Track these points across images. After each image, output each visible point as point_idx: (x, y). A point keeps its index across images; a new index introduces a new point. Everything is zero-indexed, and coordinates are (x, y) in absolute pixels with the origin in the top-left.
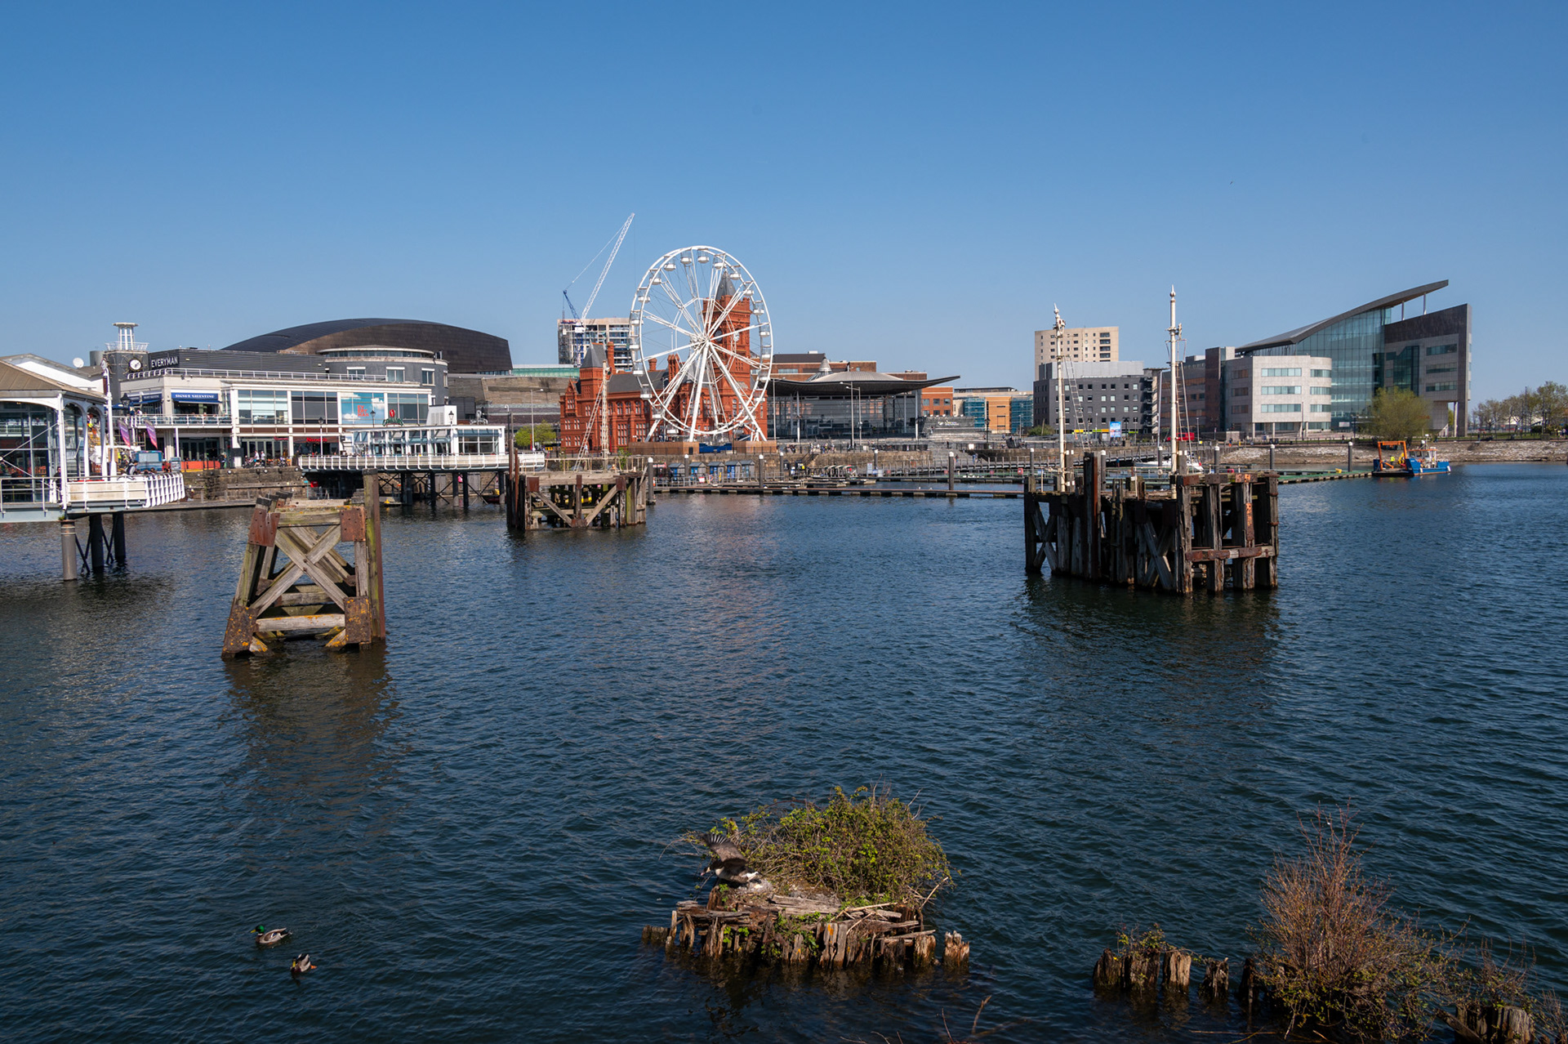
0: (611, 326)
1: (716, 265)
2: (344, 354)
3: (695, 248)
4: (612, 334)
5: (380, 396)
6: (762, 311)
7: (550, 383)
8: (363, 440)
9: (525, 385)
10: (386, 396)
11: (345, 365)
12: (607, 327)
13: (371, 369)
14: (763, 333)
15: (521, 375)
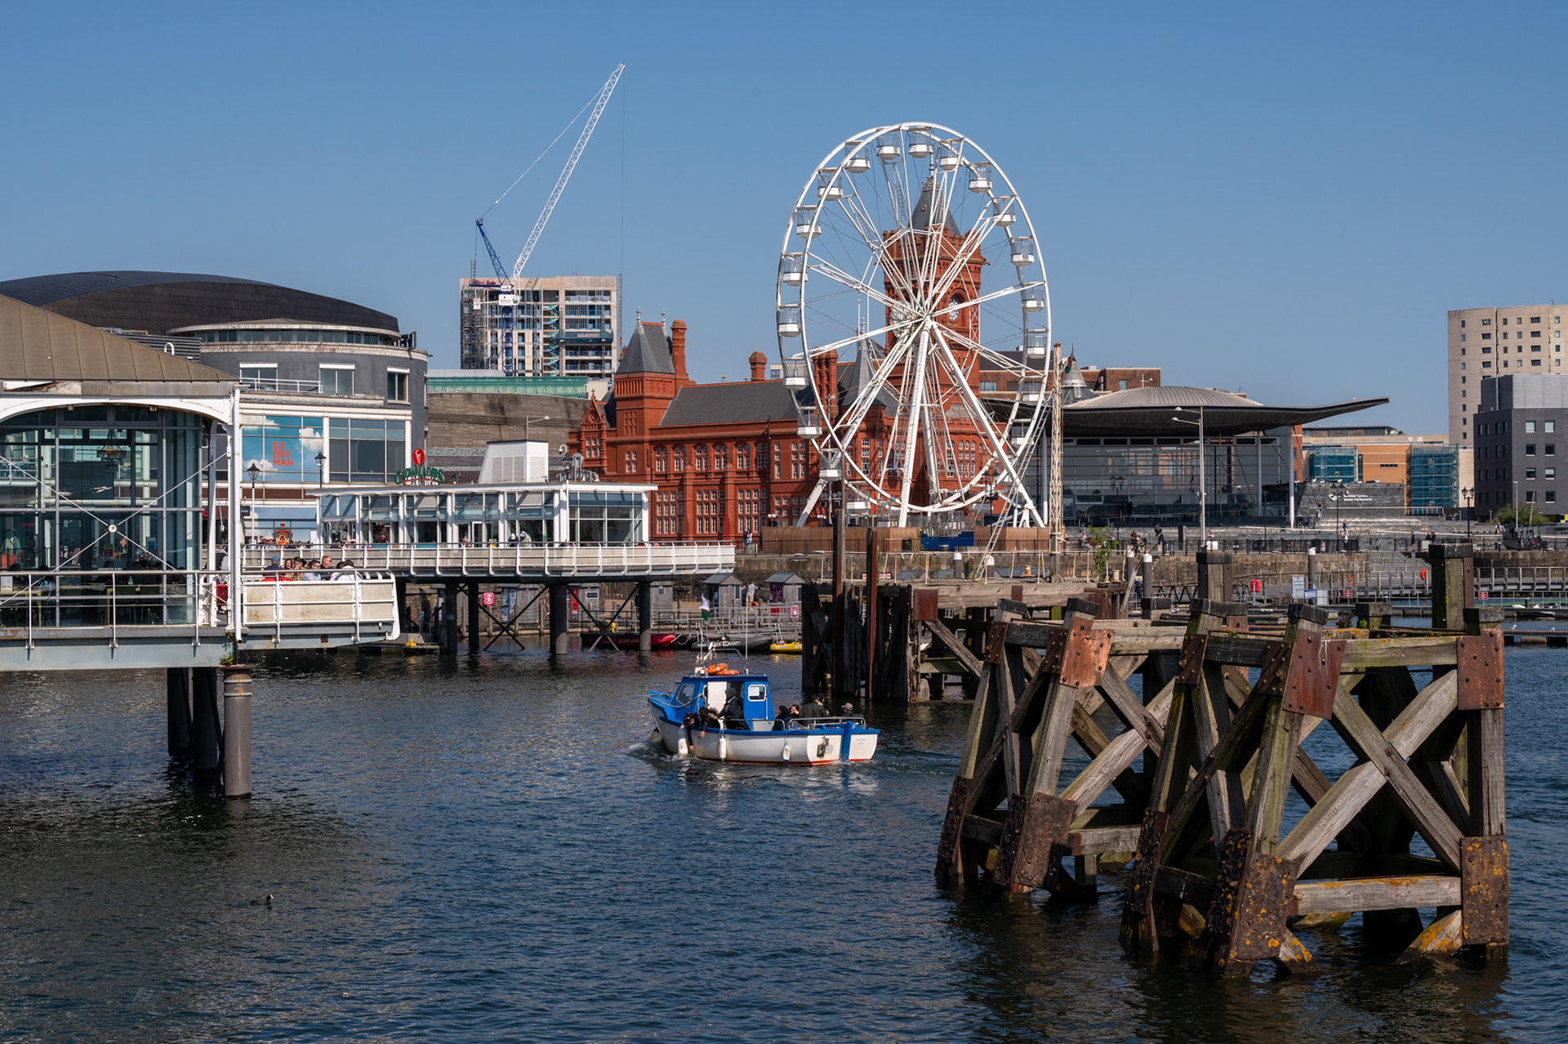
0: (569, 293)
1: (943, 162)
2: (230, 336)
3: (905, 126)
4: (571, 309)
5: (315, 424)
6: (1031, 258)
7: (506, 405)
8: (345, 514)
9: (457, 408)
10: (326, 422)
11: (236, 358)
12: (562, 296)
13: (289, 367)
14: (1031, 304)
15: (448, 390)
